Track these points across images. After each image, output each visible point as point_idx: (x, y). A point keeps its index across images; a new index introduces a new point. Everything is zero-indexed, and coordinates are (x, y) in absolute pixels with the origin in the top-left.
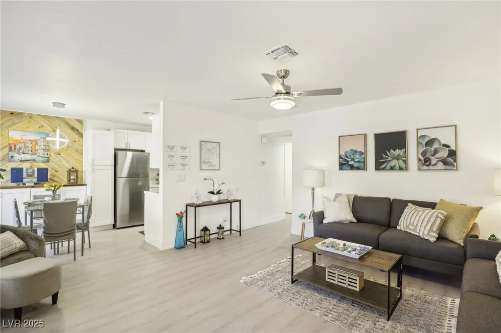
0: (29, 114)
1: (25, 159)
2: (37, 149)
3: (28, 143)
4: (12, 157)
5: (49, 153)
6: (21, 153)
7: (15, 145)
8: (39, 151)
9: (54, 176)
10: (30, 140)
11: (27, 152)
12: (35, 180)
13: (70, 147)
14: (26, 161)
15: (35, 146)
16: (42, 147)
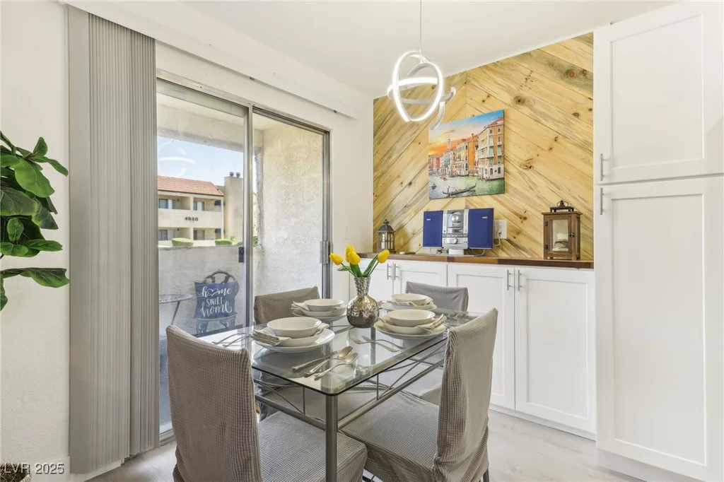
0: (462, 74)
1: (454, 191)
2: (476, 159)
3: (460, 149)
4: (434, 187)
5: (502, 167)
6: (447, 177)
7: (438, 159)
8: (480, 166)
9: (519, 233)
10: (464, 140)
11: (458, 172)
12: (464, 242)
13: (561, 139)
14: (456, 194)
15: (474, 153)
16: (489, 153)
